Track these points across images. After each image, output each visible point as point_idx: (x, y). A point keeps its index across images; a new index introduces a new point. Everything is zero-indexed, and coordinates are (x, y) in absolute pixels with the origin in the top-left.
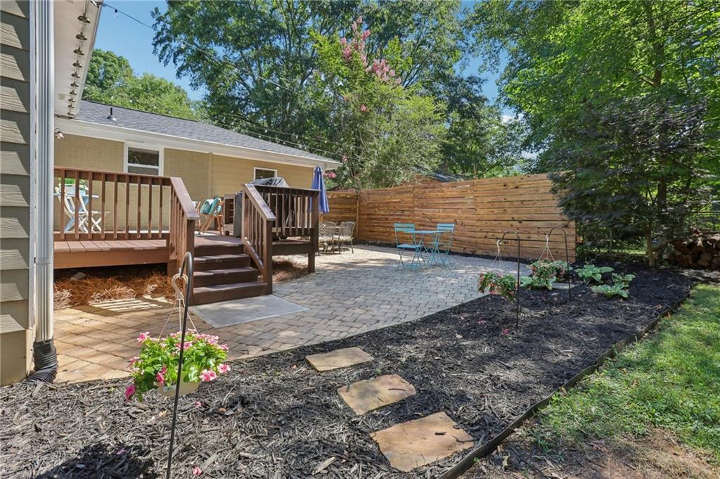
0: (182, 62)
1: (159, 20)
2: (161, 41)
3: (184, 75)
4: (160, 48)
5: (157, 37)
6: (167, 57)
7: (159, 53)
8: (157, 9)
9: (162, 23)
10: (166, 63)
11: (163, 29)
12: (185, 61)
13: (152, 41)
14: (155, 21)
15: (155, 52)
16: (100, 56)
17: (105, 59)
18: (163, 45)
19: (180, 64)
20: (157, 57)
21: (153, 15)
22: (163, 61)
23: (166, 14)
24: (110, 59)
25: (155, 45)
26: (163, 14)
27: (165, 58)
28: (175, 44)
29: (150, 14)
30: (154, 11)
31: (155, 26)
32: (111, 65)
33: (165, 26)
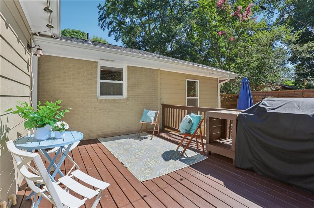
0: (111, 29)
1: (101, 9)
2: (102, 19)
3: (112, 35)
4: (101, 22)
5: (100, 18)
6: (104, 27)
7: (101, 25)
8: (100, 5)
9: (102, 11)
10: (104, 29)
11: (102, 14)
12: (112, 28)
13: (98, 19)
14: (99, 10)
15: (99, 24)
16: (75, 32)
17: (77, 33)
18: (103, 21)
19: (110, 29)
20: (100, 27)
21: (98, 7)
22: (102, 29)
23: (104, 7)
24: (79, 33)
25: (99, 21)
26: (102, 7)
27: (103, 27)
28: (108, 20)
29: (97, 7)
30: (99, 6)
31: (99, 12)
32: (79, 36)
33: (103, 12)
